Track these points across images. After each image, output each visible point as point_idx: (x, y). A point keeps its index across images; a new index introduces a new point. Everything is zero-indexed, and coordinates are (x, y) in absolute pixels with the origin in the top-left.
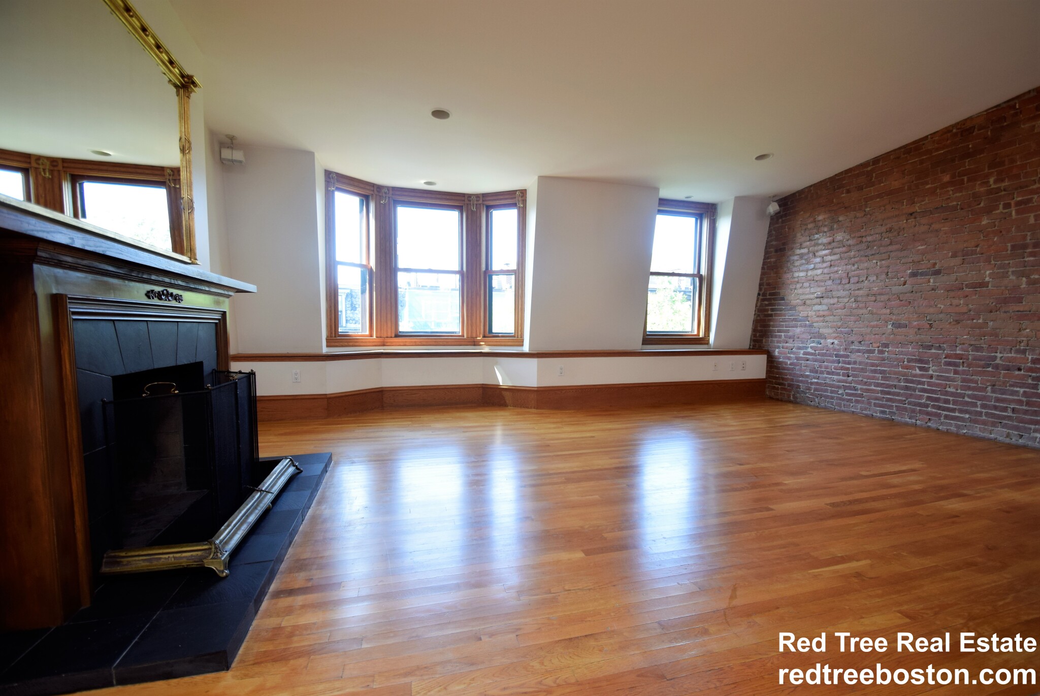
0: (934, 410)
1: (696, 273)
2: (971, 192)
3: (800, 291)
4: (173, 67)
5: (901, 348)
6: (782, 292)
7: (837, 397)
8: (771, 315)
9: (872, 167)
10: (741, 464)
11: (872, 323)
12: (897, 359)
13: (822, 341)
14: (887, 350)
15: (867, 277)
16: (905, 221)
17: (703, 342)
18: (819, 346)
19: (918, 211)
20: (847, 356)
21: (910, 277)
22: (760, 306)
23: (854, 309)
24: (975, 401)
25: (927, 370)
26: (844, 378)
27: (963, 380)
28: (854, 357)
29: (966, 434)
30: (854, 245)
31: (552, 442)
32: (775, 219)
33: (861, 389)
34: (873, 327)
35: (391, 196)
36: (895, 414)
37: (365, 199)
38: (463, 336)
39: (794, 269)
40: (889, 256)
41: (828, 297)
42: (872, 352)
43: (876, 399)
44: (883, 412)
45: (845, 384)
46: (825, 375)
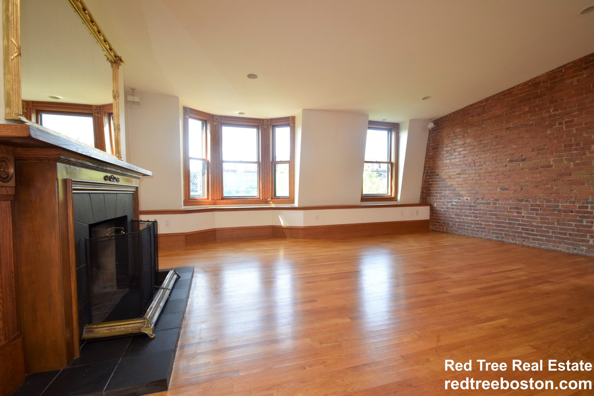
0: (526, 235)
1: (389, 161)
2: (541, 116)
3: (447, 171)
4: (111, 52)
5: (506, 201)
6: (437, 171)
7: (471, 229)
8: (431, 184)
9: (485, 103)
10: (425, 268)
11: (489, 188)
12: (504, 208)
13: (461, 198)
14: (498, 202)
15: (485, 163)
16: (505, 132)
17: (394, 200)
18: (459, 201)
19: (512, 127)
20: (476, 206)
21: (509, 162)
22: (425, 179)
23: (478, 180)
24: (548, 230)
25: (521, 213)
26: (474, 218)
27: (541, 219)
28: (479, 207)
29: (544, 248)
30: (476, 145)
31: (316, 257)
32: (432, 132)
33: (484, 224)
34: (489, 190)
35: (219, 120)
36: (504, 238)
37: (205, 122)
38: (260, 198)
39: (443, 159)
40: (497, 151)
41: (463, 174)
42: (490, 204)
43: (493, 230)
44: (497, 237)
45: (475, 222)
46: (463, 217)
